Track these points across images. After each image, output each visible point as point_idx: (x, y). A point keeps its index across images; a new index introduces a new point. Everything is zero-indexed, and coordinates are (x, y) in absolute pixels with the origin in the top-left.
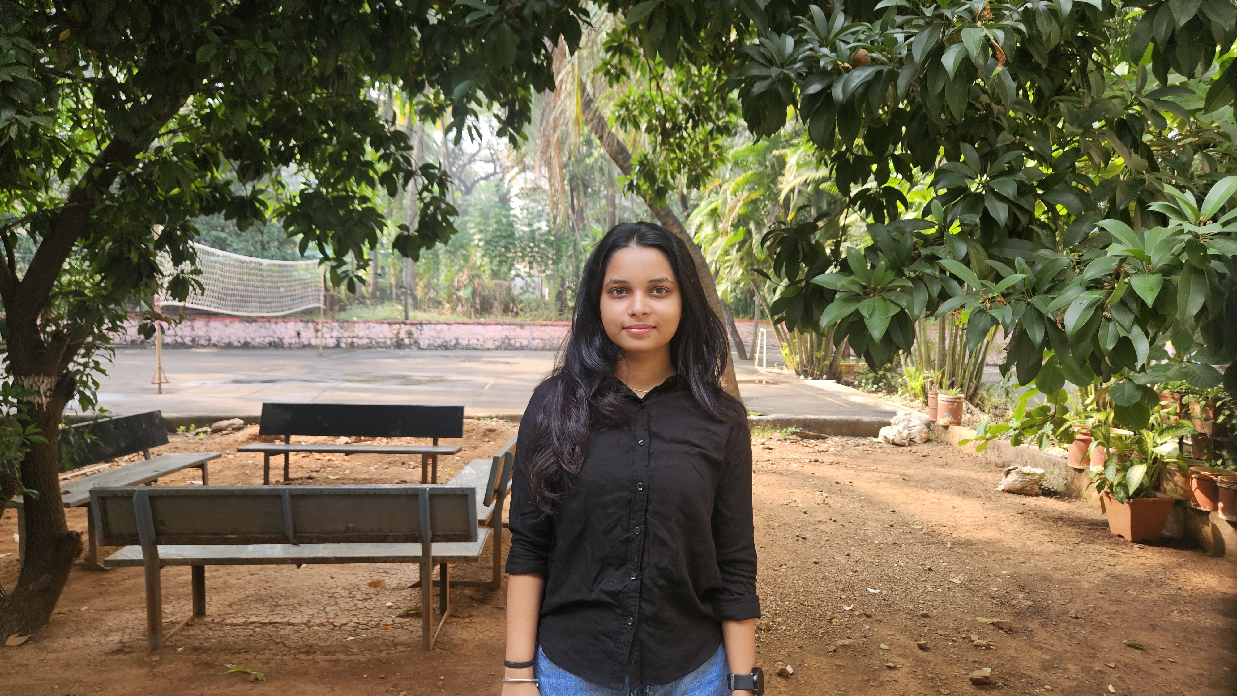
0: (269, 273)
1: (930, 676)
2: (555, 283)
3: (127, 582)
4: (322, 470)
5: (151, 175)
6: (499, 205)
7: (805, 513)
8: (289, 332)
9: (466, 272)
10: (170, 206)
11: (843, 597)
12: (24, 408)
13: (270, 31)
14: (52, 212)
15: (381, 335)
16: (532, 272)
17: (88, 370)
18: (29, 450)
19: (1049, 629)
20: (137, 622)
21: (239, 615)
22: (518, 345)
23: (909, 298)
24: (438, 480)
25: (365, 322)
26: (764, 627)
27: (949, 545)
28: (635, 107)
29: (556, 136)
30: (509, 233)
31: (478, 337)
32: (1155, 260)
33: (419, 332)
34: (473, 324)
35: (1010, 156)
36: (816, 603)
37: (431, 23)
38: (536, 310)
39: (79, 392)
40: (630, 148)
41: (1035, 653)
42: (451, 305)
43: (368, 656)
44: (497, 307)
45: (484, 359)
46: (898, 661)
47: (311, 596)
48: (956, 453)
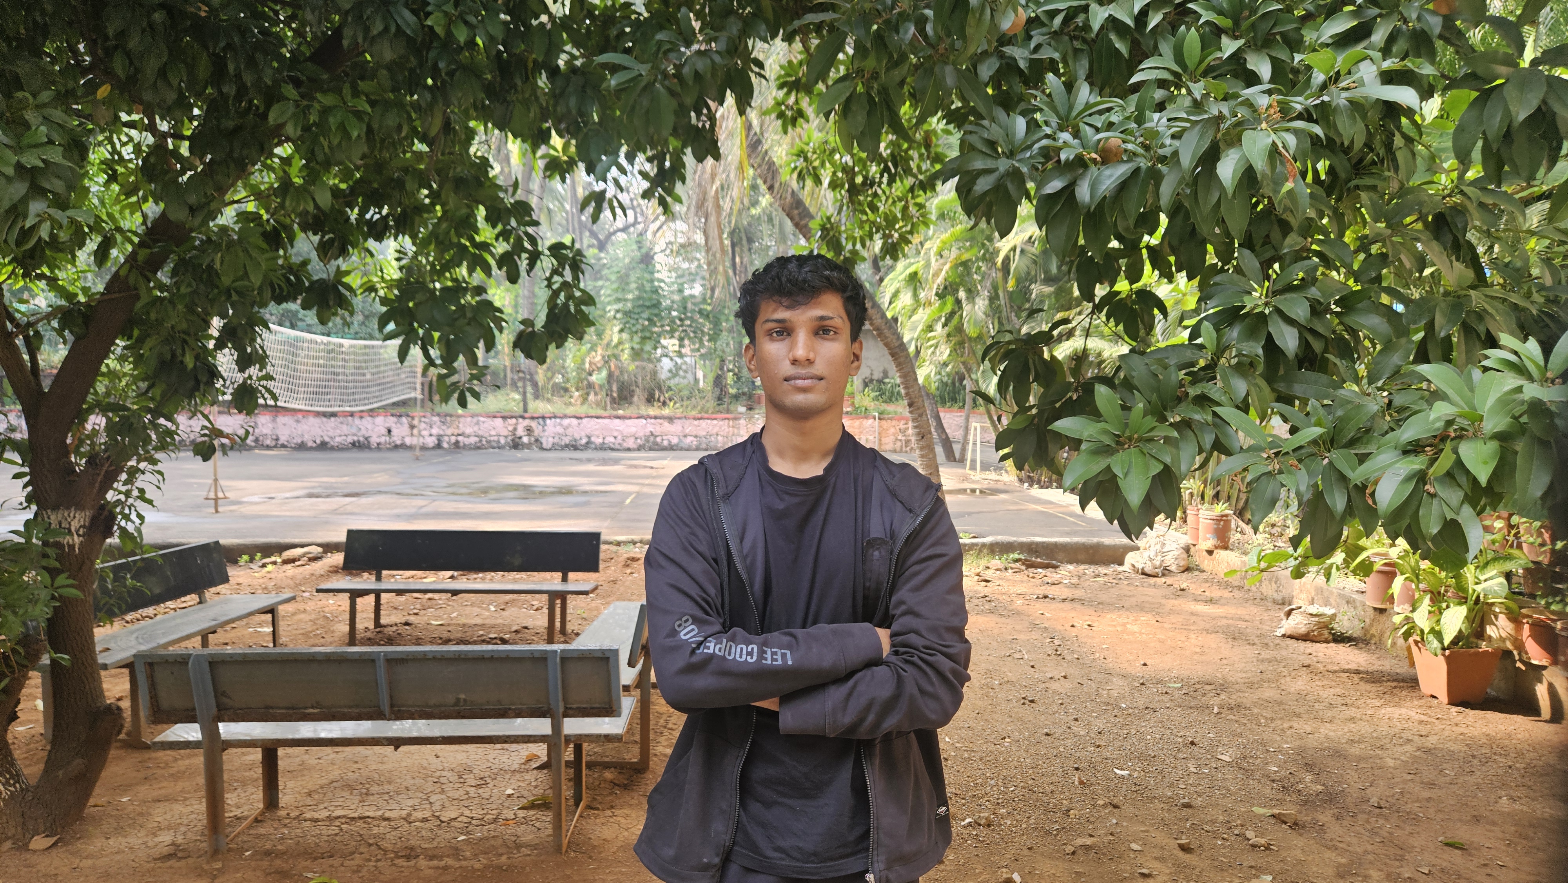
0: (352, 357)
2: (712, 365)
3: (180, 762)
4: (422, 612)
6: (641, 265)
7: (1033, 667)
8: (376, 429)
9: (600, 351)
10: (235, 297)
11: (1083, 780)
12: (52, 552)
13: (360, 83)
14: (87, 305)
15: (493, 433)
16: (683, 351)
17: (130, 501)
18: (58, 604)
19: (1345, 823)
20: (194, 816)
21: (321, 807)
22: (666, 443)
23: (1174, 451)
24: (570, 627)
25: (472, 416)
26: (983, 822)
27: (1216, 710)
28: (815, 156)
29: (714, 188)
30: (655, 302)
31: (616, 434)
32: (1488, 423)
33: (541, 428)
34: (609, 417)
35: (1298, 266)
36: (1048, 789)
37: (563, 70)
38: (688, 398)
39: (120, 528)
40: (807, 202)
41: (1329, 855)
42: (581, 392)
43: (485, 862)
44: (639, 396)
45: (623, 462)
46: (1153, 866)
47: (412, 782)
48: (1223, 585)
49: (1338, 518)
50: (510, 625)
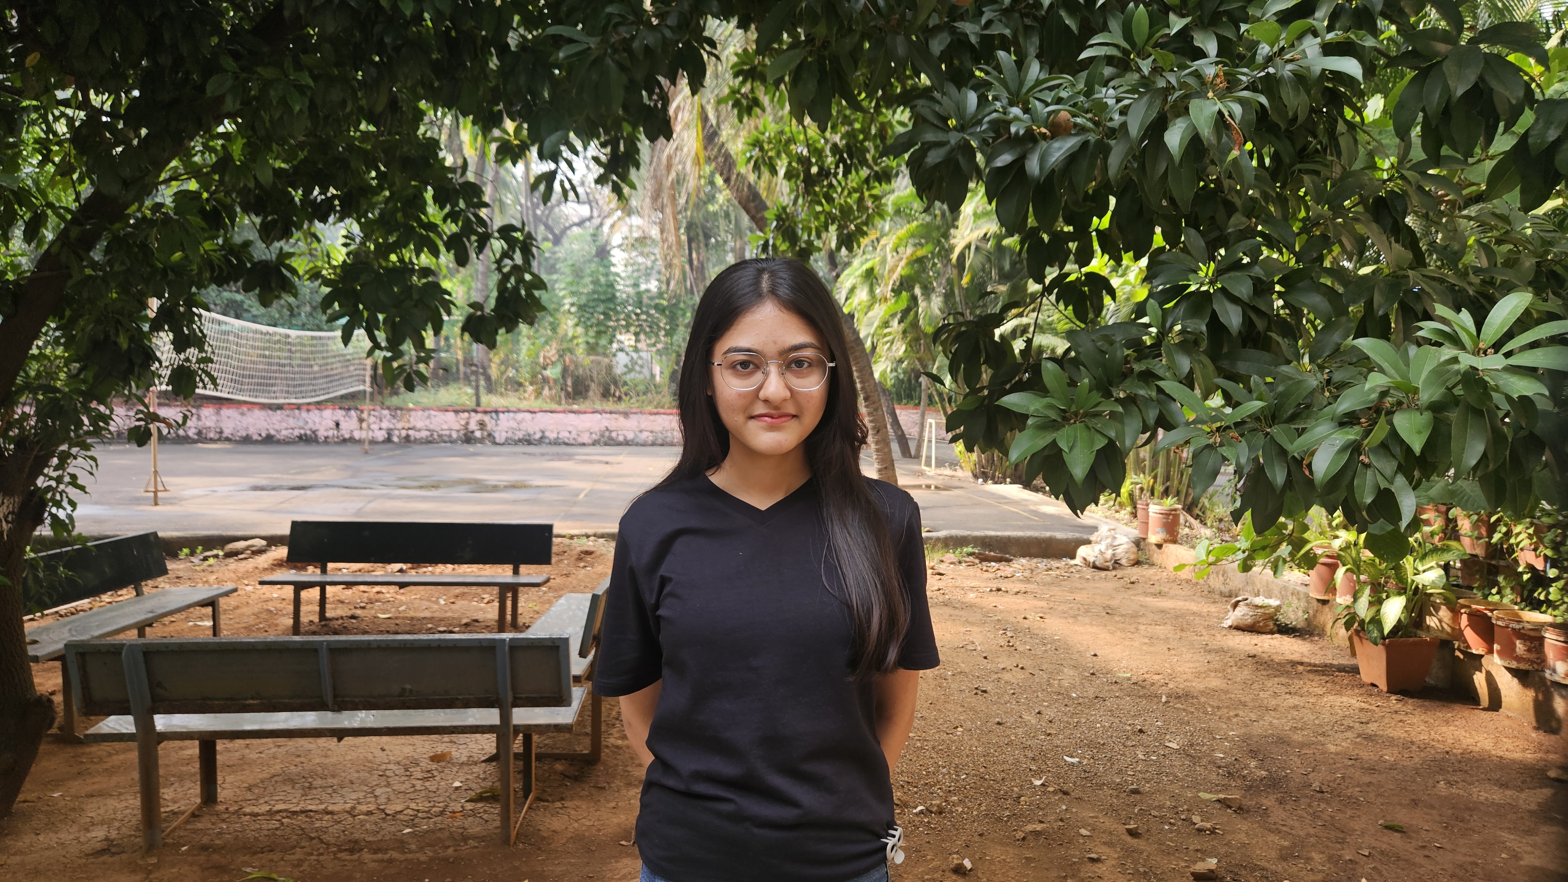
0: (299, 348)
1: (1142, 870)
2: (669, 360)
3: (114, 757)
4: (369, 606)
5: (145, 236)
6: (596, 258)
7: (985, 658)
8: (324, 423)
9: (554, 345)
10: (171, 276)
11: (1034, 768)
14: (17, 283)
15: (445, 427)
16: (639, 345)
17: (62, 487)
19: (1288, 807)
20: (128, 811)
21: (262, 801)
22: (621, 438)
23: (1119, 426)
24: (521, 620)
25: (424, 410)
26: (935, 809)
27: (1164, 699)
28: (771, 146)
29: (670, 179)
30: (609, 296)
31: (570, 429)
32: (1423, 393)
33: (493, 422)
34: (564, 412)
36: (999, 777)
37: (513, 48)
38: (644, 394)
39: (51, 514)
40: (764, 194)
41: (1272, 838)
42: (535, 387)
43: (431, 854)
44: (595, 390)
45: (577, 457)
46: (1102, 851)
47: (356, 775)
48: (1172, 577)
49: (1278, 492)
50: (460, 619)
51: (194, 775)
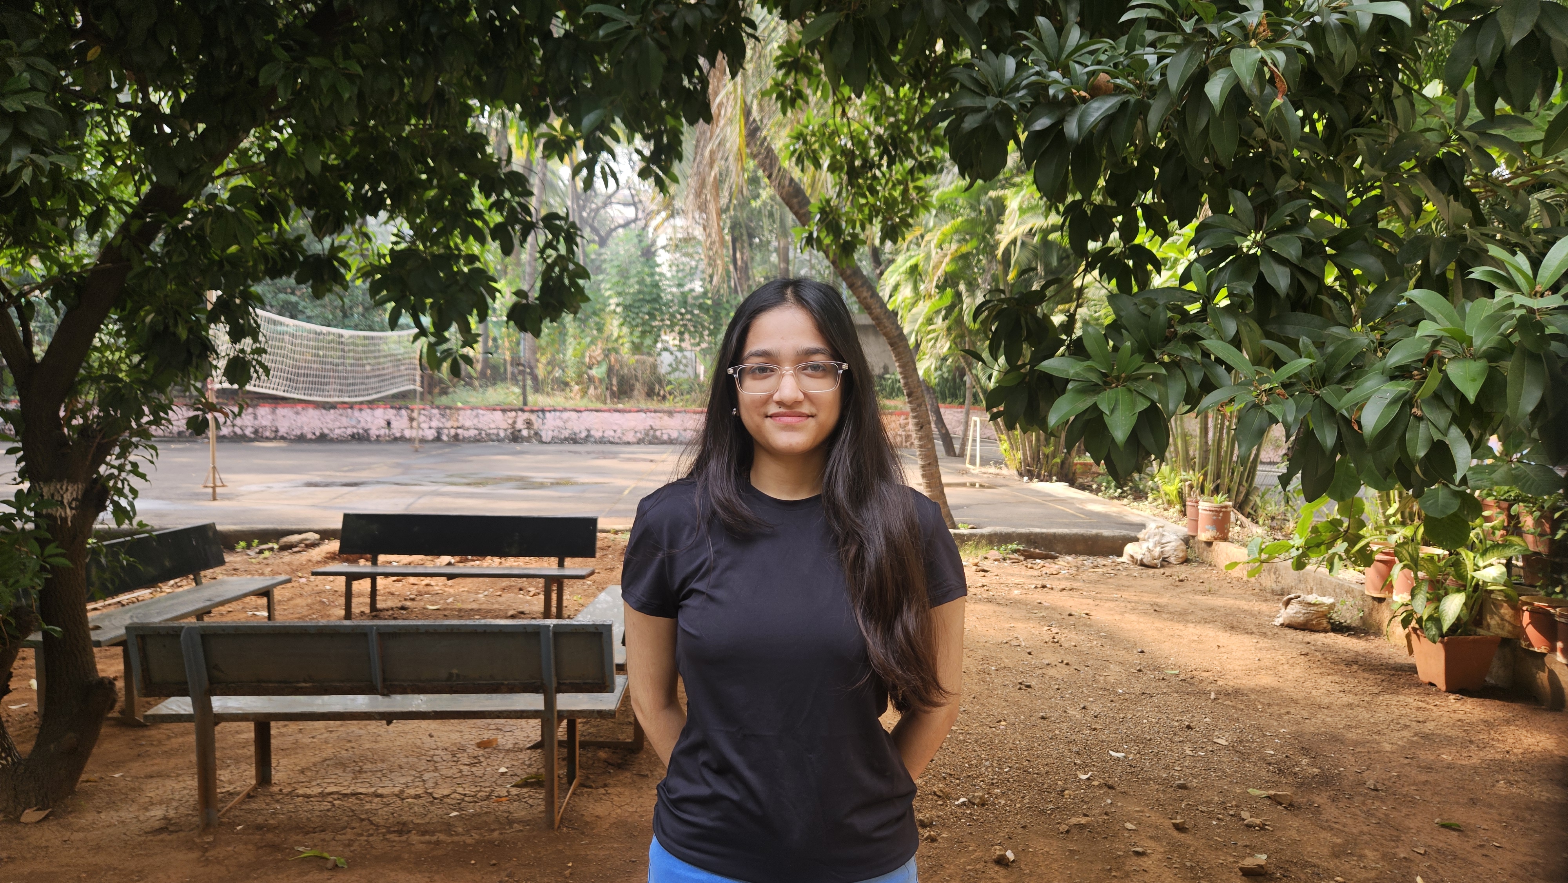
0: (352, 347)
1: (1188, 864)
3: (173, 740)
4: (418, 598)
5: (202, 229)
6: (642, 259)
7: (1030, 653)
8: (376, 422)
9: (600, 344)
10: (227, 267)
11: (1078, 762)
12: (43, 523)
13: (352, 46)
14: (79, 275)
15: (493, 426)
16: (683, 345)
17: (123, 475)
18: (50, 576)
19: (1341, 805)
20: (186, 792)
21: (314, 783)
22: (665, 437)
23: (1162, 388)
24: (566, 612)
25: (472, 409)
26: (977, 801)
27: (1213, 696)
28: (813, 139)
29: (713, 174)
30: (654, 296)
31: (615, 428)
32: (1477, 342)
33: (540, 421)
34: (609, 411)
35: (1290, 207)
36: (1043, 770)
37: (556, 35)
38: (688, 393)
39: (113, 502)
40: (807, 189)
41: (1323, 835)
42: (581, 387)
43: (477, 837)
44: (639, 389)
45: (622, 456)
46: (1148, 845)
47: (405, 760)
48: (1222, 576)
49: (1328, 453)
50: (507, 611)
51: (250, 757)
